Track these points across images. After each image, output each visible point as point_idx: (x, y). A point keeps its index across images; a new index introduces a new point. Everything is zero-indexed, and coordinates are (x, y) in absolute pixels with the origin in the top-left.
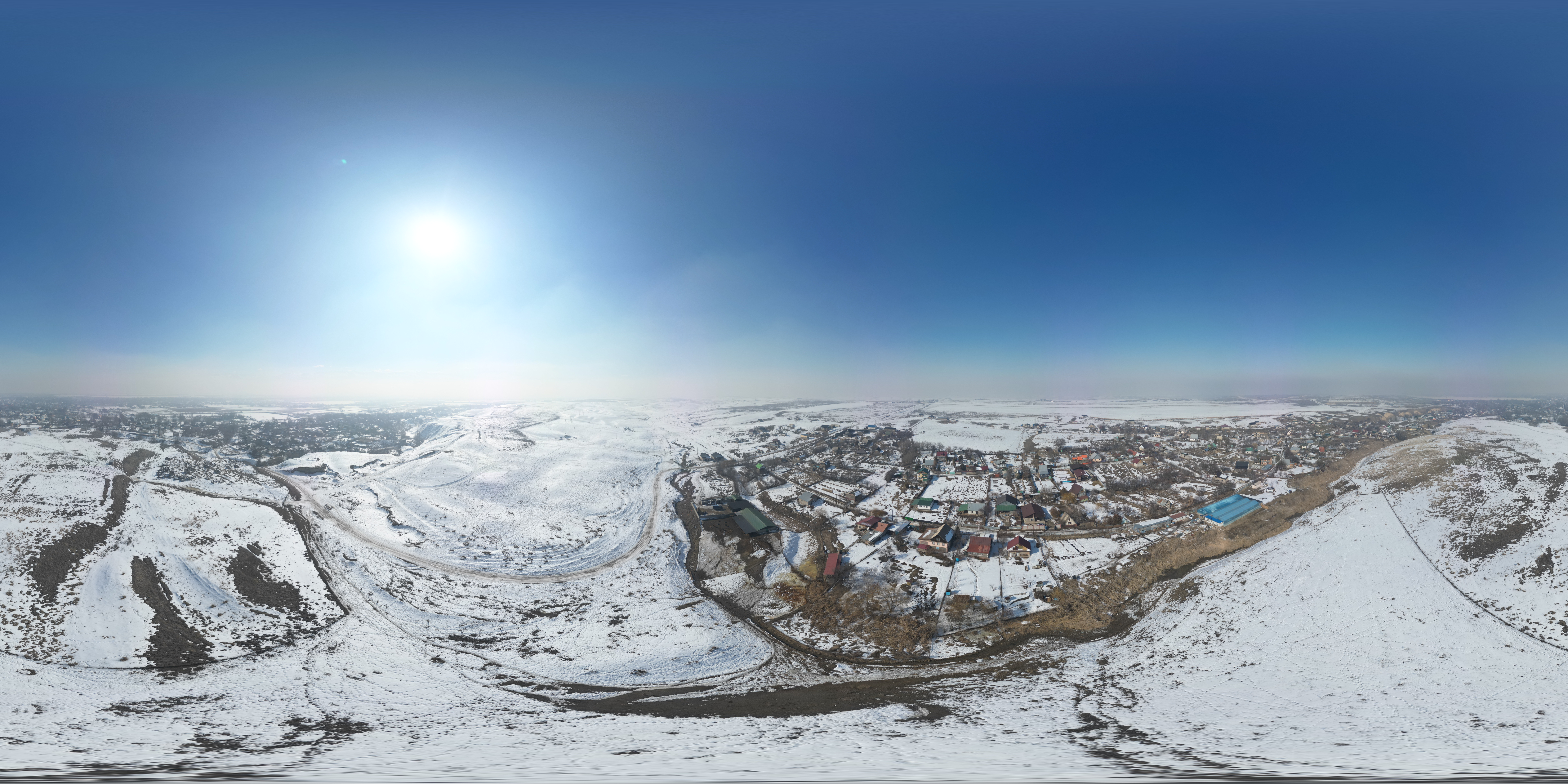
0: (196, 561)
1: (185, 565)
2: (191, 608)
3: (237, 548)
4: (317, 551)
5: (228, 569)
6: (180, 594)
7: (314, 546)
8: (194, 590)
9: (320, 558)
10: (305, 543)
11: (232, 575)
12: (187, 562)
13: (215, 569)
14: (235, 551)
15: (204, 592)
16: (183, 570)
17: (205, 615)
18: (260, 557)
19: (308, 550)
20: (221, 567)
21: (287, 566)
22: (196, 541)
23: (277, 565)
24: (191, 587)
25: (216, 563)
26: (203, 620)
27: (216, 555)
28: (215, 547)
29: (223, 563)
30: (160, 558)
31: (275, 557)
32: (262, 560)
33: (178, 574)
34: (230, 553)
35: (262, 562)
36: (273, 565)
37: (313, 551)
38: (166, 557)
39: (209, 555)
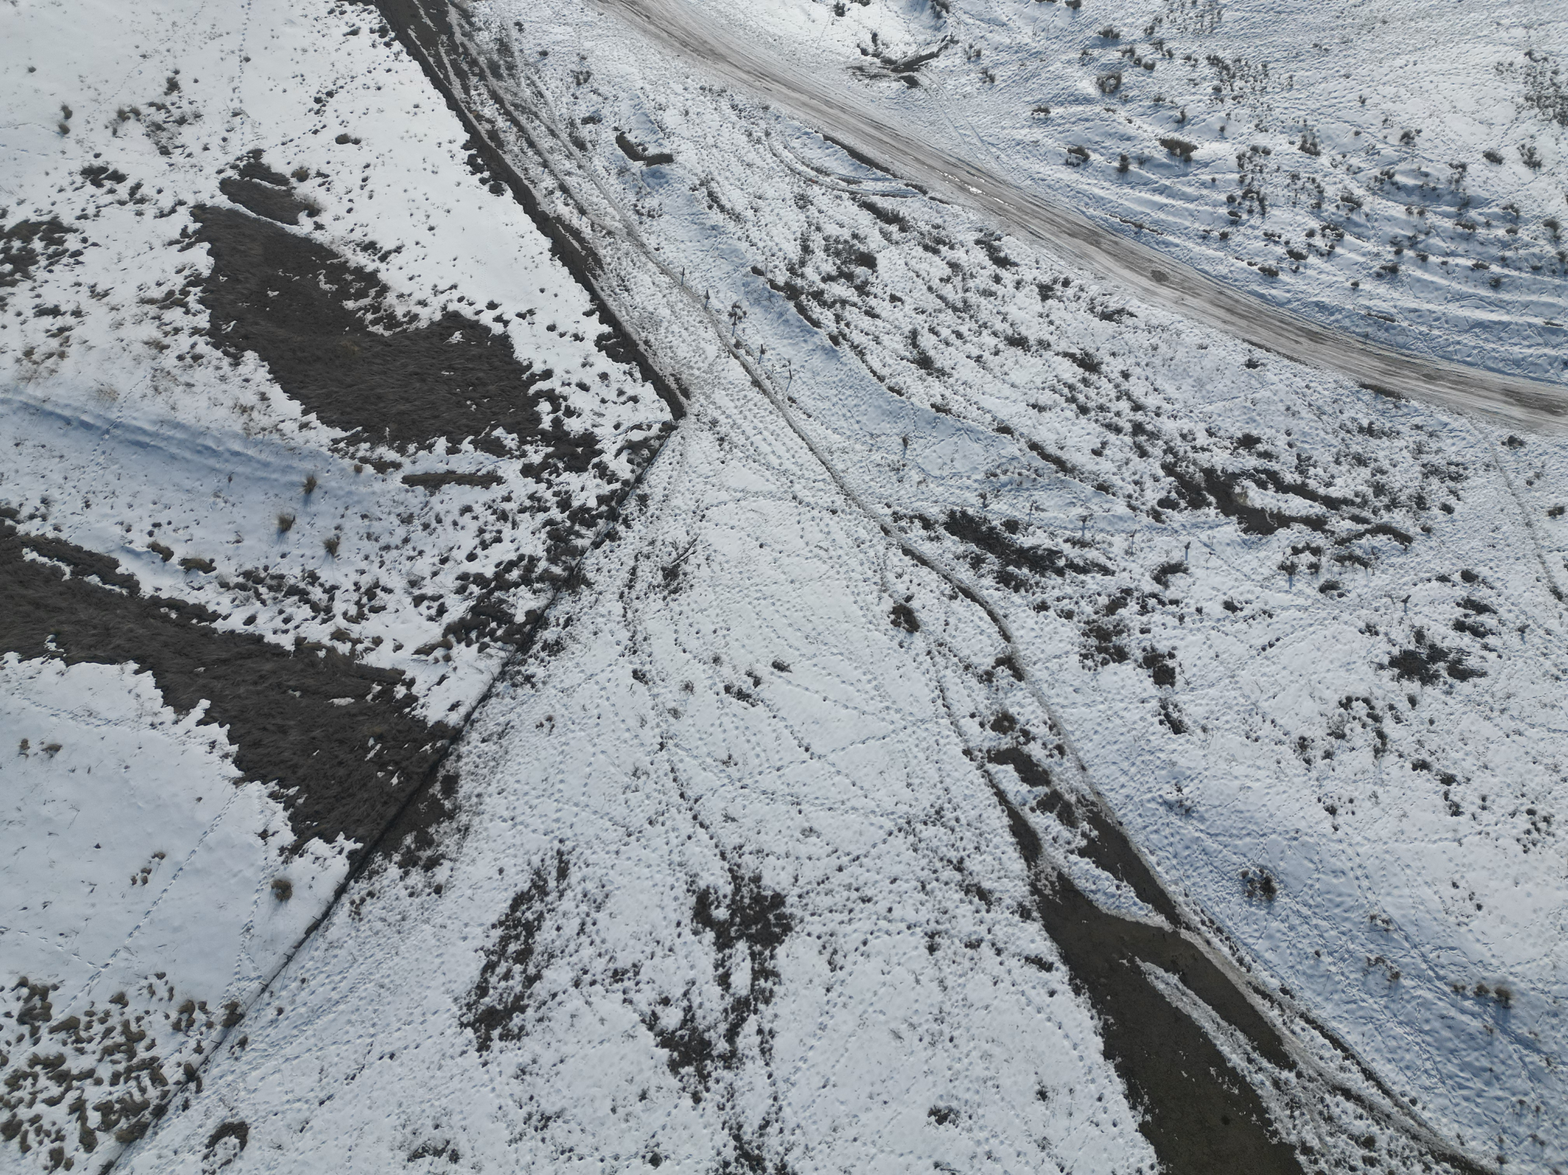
0: (67, 367)
1: (38, 411)
2: (227, 569)
3: (183, 219)
4: (510, 137)
5: (217, 337)
7: (489, 110)
8: (172, 496)
9: (536, 171)
10: (452, 104)
11: (250, 357)
12: (34, 392)
13: (169, 360)
14: (186, 240)
15: (212, 483)
16: (44, 433)
17: (293, 573)
18: (304, 226)
19: (475, 141)
20: (184, 342)
21: (425, 237)
23: (387, 245)
24: (150, 492)
25: (150, 330)
26: (304, 597)
27: (125, 295)
28: (89, 255)
29: (175, 315)
31: (365, 211)
32: (319, 237)
33: (54, 468)
34: (174, 257)
35: (323, 253)
36: (370, 247)
37: (493, 134)
39: (97, 313)
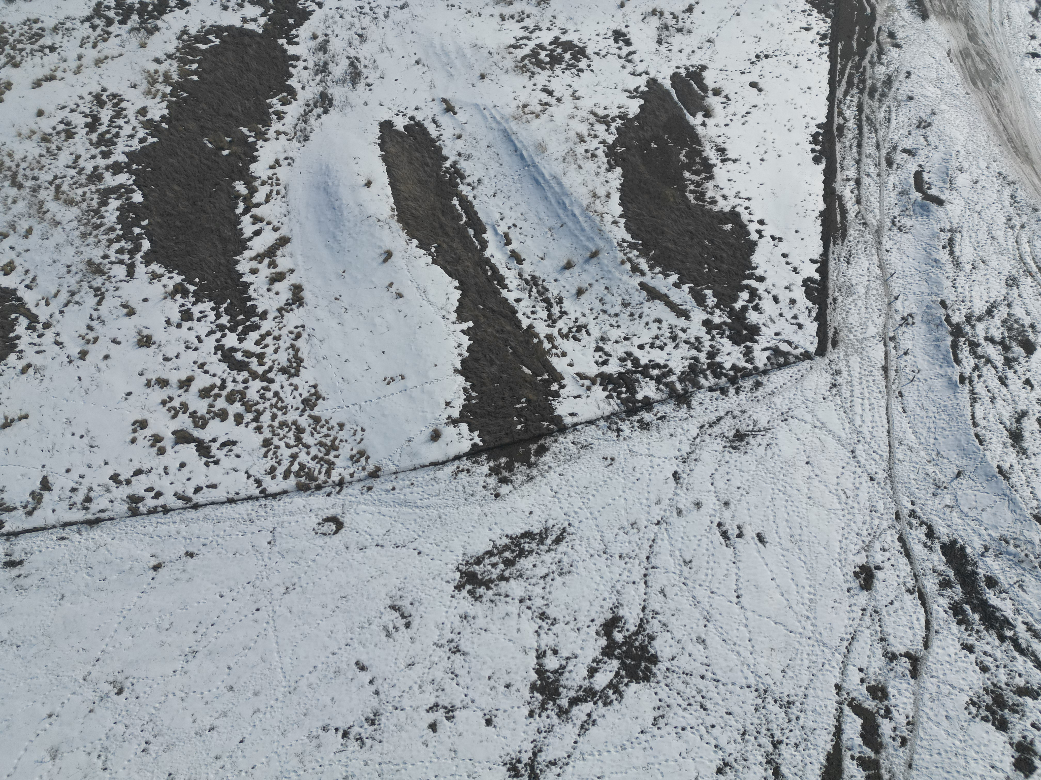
0: (536, 123)
1: (508, 136)
2: (527, 268)
3: (641, 82)
5: (610, 151)
6: (502, 229)
8: (531, 216)
11: (618, 171)
12: (513, 126)
13: (580, 149)
14: (634, 93)
15: (553, 222)
16: (503, 149)
17: (553, 291)
18: (696, 120)
19: (827, 127)
20: (593, 144)
21: (755, 162)
22: (534, 54)
23: (731, 154)
24: (523, 208)
25: (583, 129)
26: (549, 306)
27: (586, 104)
28: (586, 75)
29: (600, 128)
30: (445, 120)
31: (735, 129)
32: (700, 130)
33: (494, 168)
34: (623, 99)
35: (696, 139)
36: (721, 150)
37: (841, 128)
38: (461, 116)
39: (568, 105)
